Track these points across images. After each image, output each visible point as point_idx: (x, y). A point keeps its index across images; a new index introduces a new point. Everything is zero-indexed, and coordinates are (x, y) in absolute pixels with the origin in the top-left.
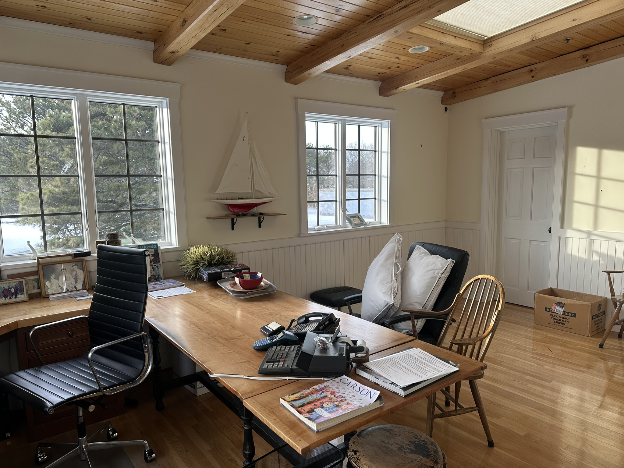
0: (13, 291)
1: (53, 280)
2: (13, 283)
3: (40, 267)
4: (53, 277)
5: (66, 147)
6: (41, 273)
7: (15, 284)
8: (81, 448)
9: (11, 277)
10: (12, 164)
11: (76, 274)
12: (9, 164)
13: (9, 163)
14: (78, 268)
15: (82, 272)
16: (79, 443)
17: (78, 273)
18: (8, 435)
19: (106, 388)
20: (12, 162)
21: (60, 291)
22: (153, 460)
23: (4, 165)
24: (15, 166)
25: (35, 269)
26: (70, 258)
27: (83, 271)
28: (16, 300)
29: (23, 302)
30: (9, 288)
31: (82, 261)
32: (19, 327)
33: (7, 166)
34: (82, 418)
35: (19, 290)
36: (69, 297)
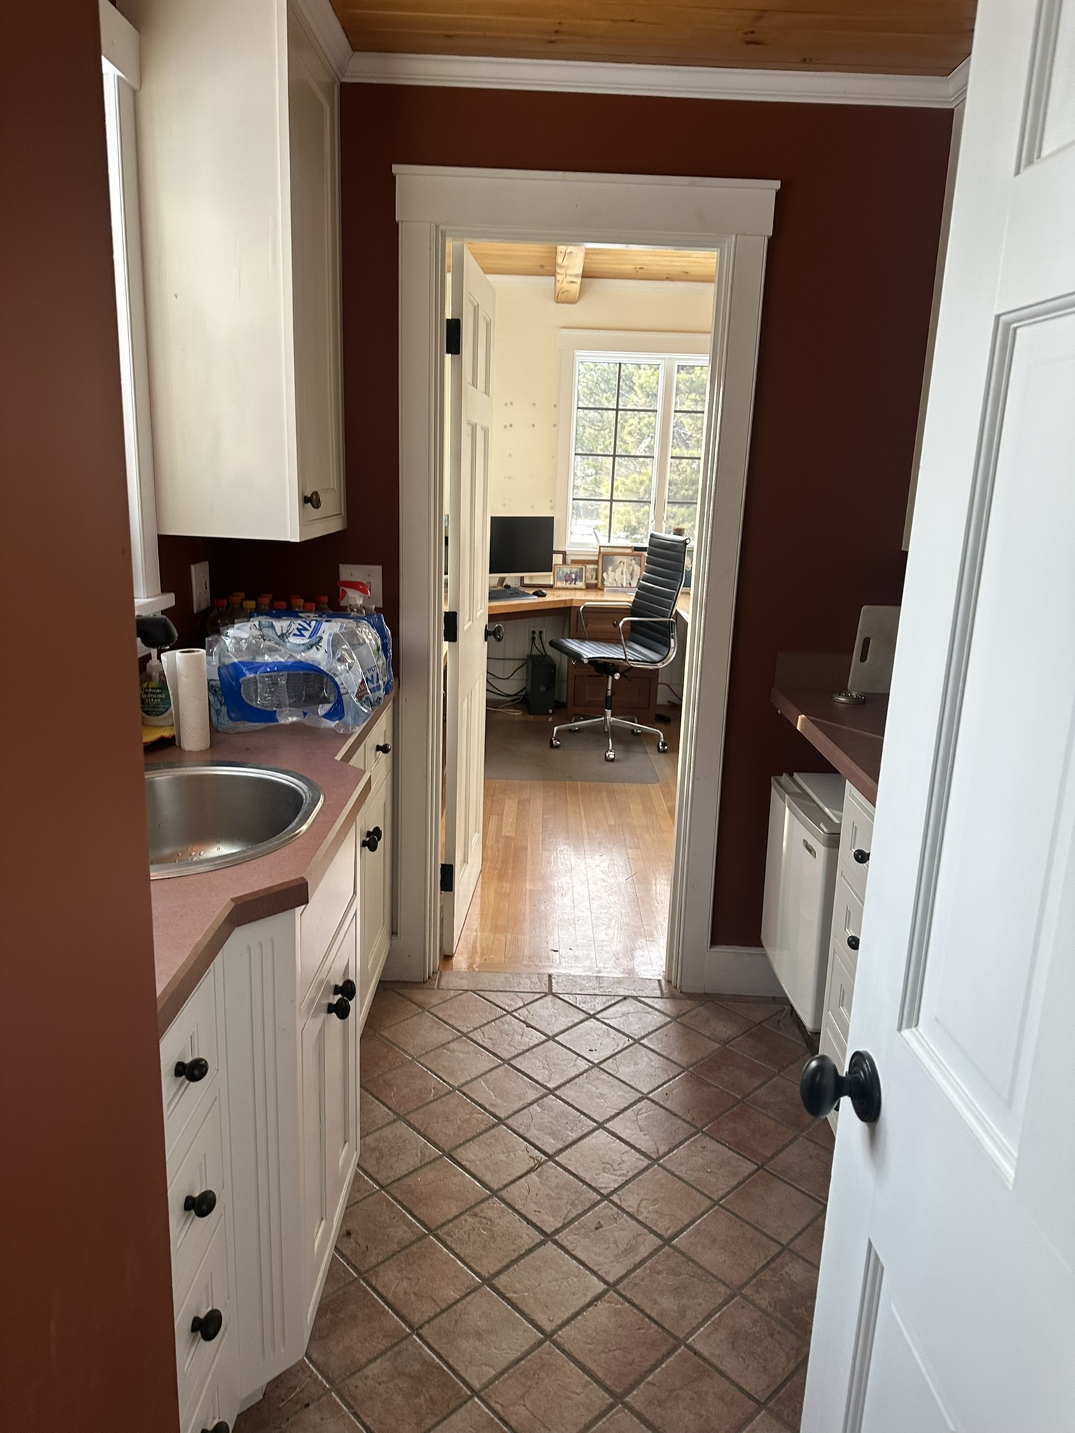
0: (573, 576)
1: (610, 572)
2: (575, 568)
3: (601, 555)
4: (610, 568)
5: (688, 398)
6: (600, 563)
7: (576, 569)
8: (606, 719)
9: (574, 562)
10: (603, 426)
11: (633, 570)
12: (599, 426)
13: (600, 424)
14: (636, 563)
15: (639, 568)
16: (604, 715)
17: (635, 569)
18: (551, 711)
19: (630, 660)
20: (603, 422)
21: (615, 585)
22: (664, 751)
23: (591, 428)
24: (608, 430)
25: (596, 558)
26: (629, 551)
27: (640, 566)
28: (575, 586)
29: (580, 589)
30: (571, 573)
31: (641, 556)
32: (574, 605)
33: (595, 430)
34: (610, 692)
35: (579, 577)
36: (622, 591)
